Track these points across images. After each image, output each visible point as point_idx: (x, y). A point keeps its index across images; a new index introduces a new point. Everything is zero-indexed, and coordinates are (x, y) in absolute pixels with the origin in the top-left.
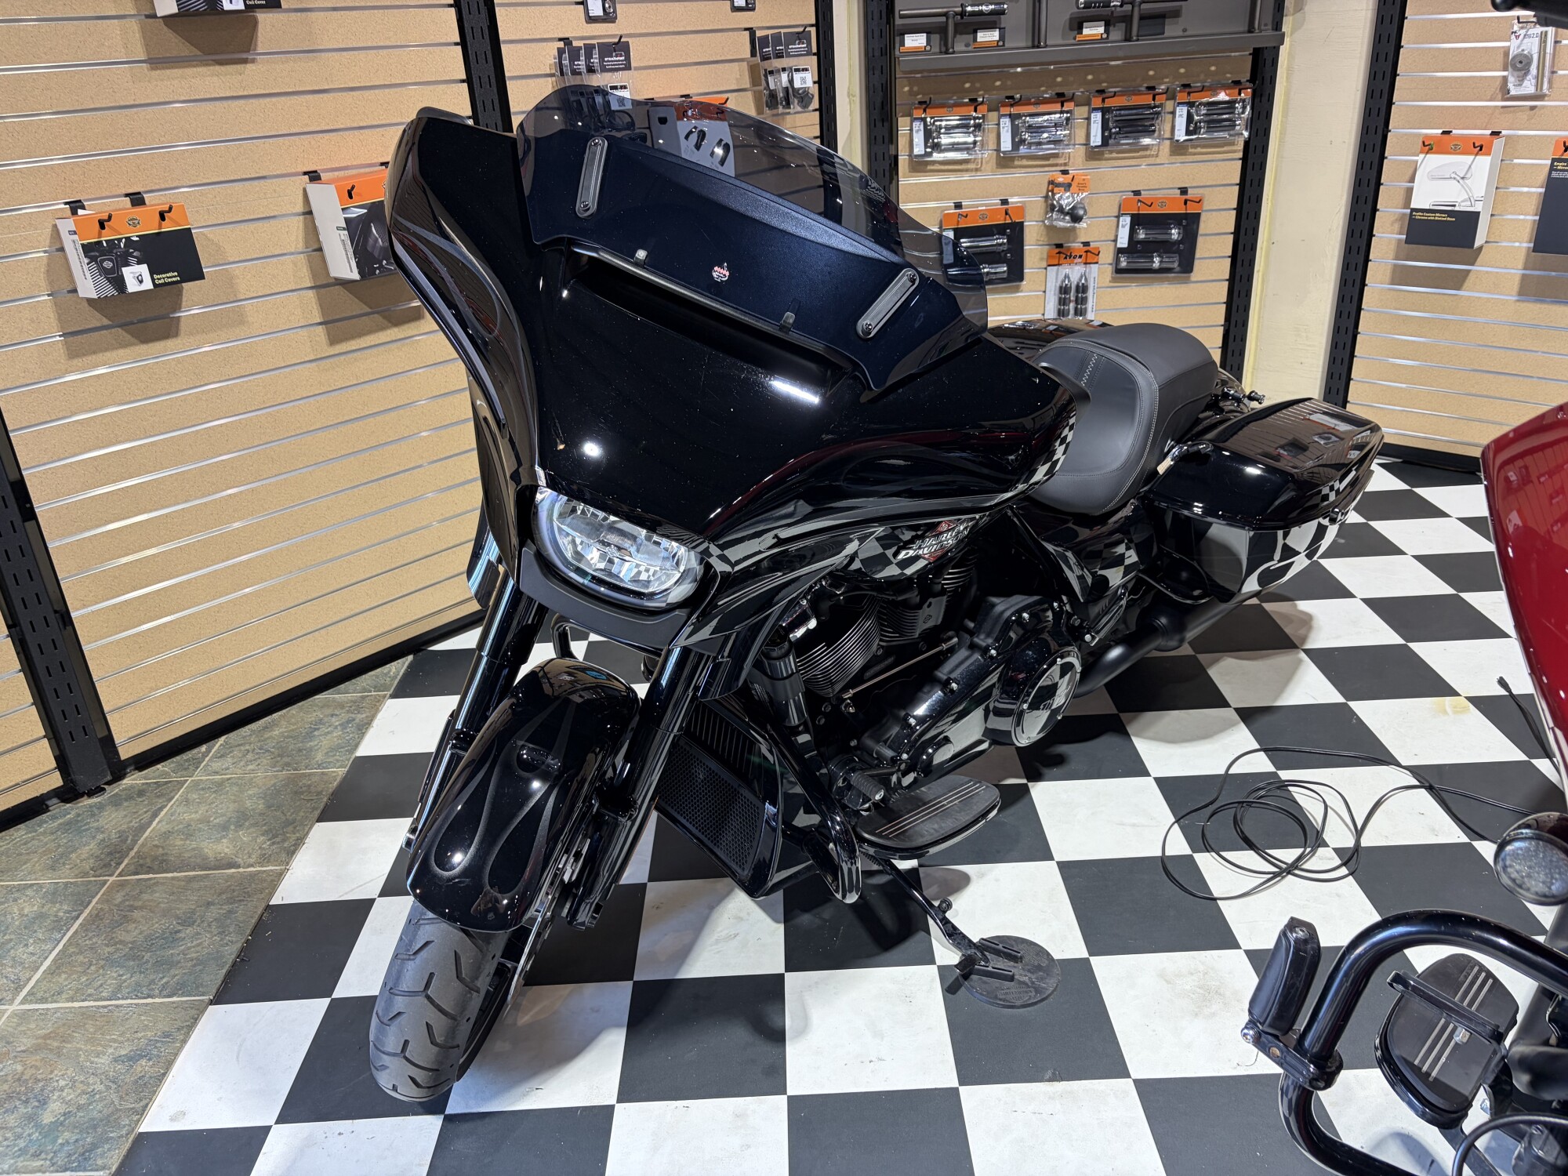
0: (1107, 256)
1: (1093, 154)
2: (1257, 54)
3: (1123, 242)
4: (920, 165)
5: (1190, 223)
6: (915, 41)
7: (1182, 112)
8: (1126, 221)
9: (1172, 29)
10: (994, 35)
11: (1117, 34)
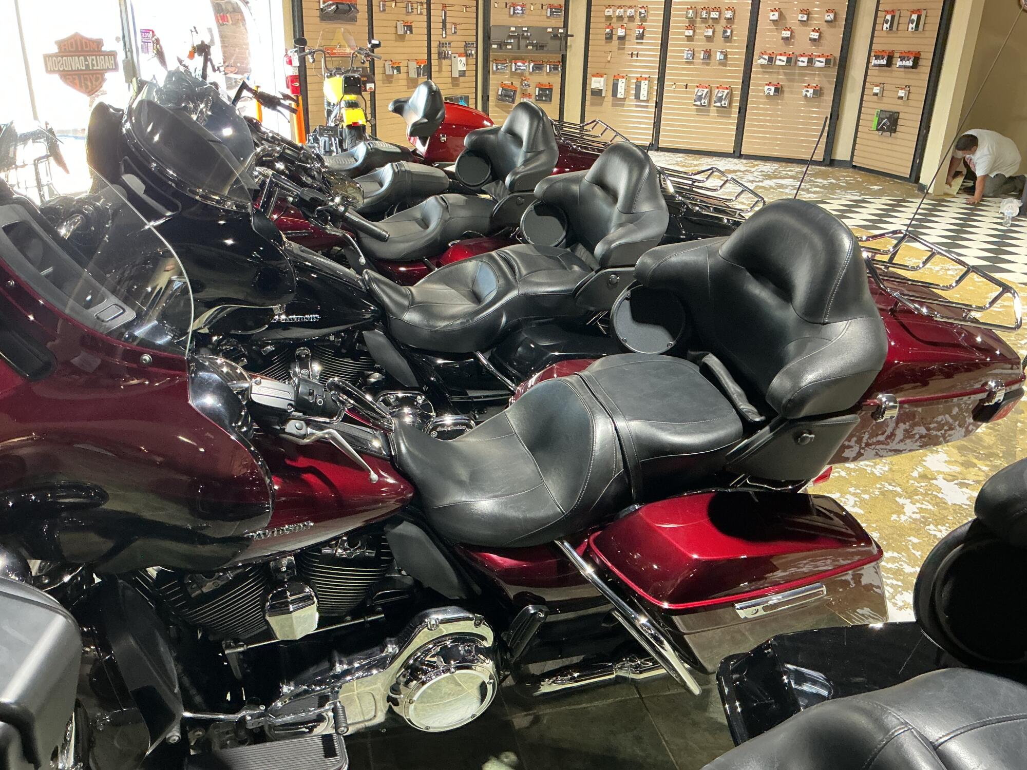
0: (533, 97)
1: (530, 74)
2: (563, 55)
3: (537, 94)
4: (494, 73)
5: (551, 90)
6: (494, 46)
7: (548, 66)
8: (537, 89)
9: (545, 49)
10: (510, 47)
11: (535, 48)
